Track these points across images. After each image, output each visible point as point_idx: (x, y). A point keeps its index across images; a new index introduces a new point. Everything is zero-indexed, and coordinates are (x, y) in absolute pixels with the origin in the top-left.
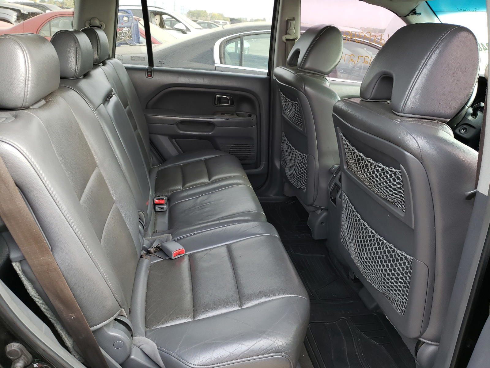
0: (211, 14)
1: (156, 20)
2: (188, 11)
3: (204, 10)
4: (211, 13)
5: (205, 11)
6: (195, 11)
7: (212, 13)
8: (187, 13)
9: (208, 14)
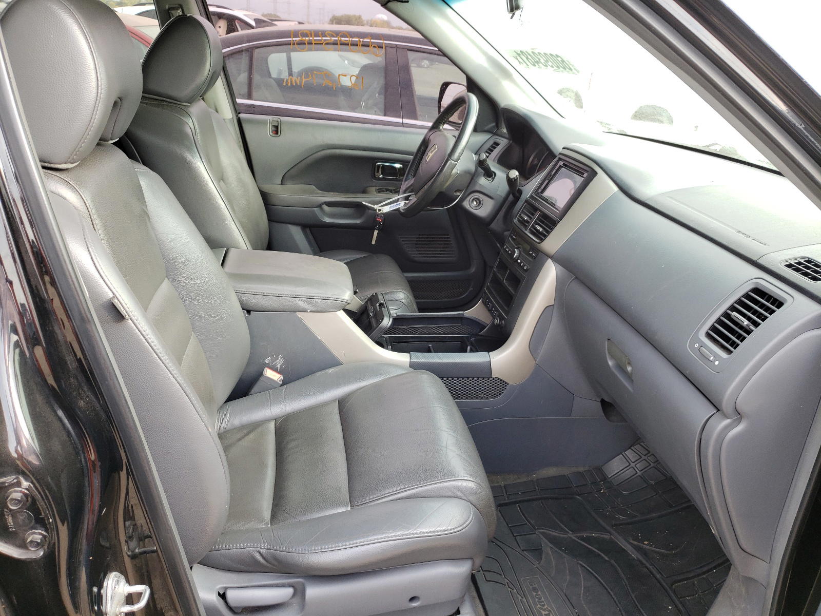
0: (369, 22)
1: (220, 27)
2: (331, 16)
3: (357, 14)
4: (370, 19)
5: (360, 17)
6: (342, 16)
7: (371, 21)
8: (329, 20)
9: (365, 22)
